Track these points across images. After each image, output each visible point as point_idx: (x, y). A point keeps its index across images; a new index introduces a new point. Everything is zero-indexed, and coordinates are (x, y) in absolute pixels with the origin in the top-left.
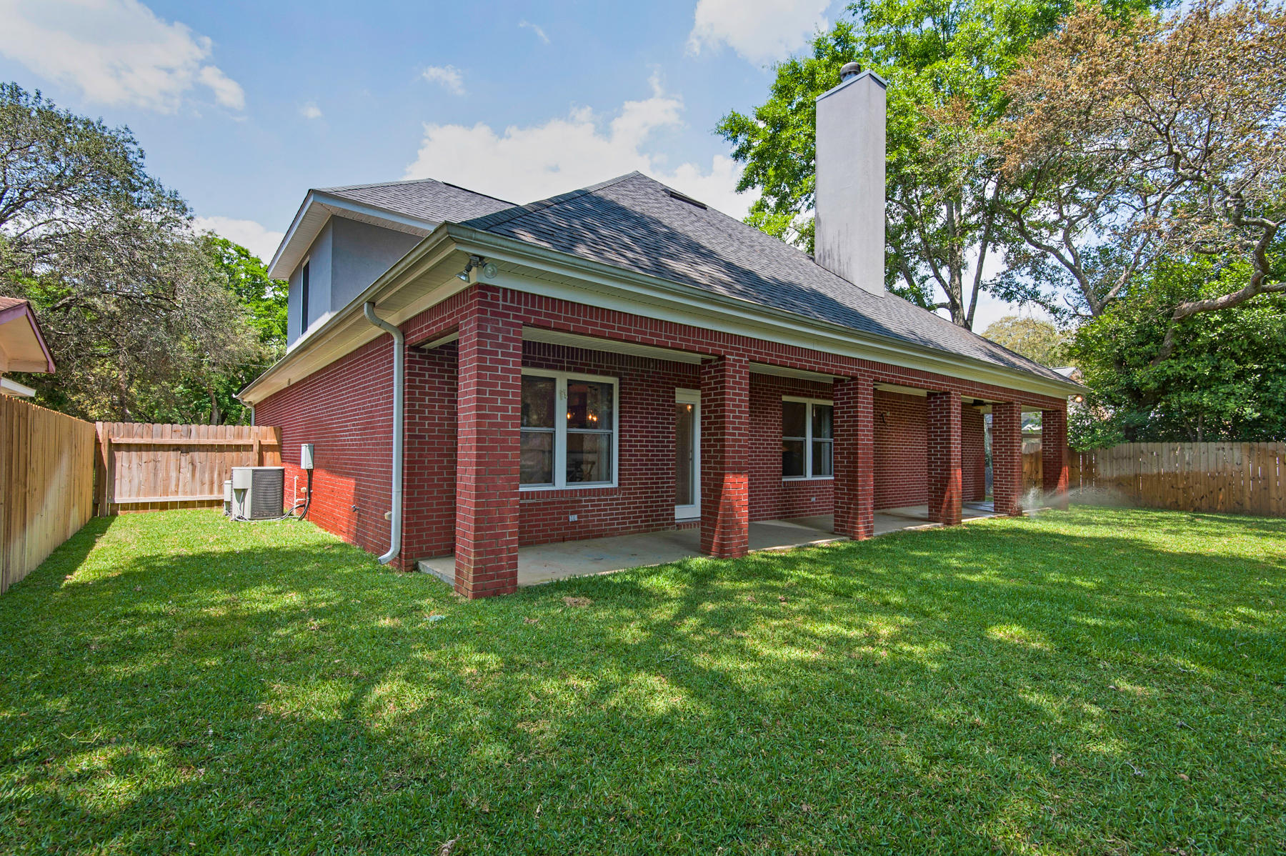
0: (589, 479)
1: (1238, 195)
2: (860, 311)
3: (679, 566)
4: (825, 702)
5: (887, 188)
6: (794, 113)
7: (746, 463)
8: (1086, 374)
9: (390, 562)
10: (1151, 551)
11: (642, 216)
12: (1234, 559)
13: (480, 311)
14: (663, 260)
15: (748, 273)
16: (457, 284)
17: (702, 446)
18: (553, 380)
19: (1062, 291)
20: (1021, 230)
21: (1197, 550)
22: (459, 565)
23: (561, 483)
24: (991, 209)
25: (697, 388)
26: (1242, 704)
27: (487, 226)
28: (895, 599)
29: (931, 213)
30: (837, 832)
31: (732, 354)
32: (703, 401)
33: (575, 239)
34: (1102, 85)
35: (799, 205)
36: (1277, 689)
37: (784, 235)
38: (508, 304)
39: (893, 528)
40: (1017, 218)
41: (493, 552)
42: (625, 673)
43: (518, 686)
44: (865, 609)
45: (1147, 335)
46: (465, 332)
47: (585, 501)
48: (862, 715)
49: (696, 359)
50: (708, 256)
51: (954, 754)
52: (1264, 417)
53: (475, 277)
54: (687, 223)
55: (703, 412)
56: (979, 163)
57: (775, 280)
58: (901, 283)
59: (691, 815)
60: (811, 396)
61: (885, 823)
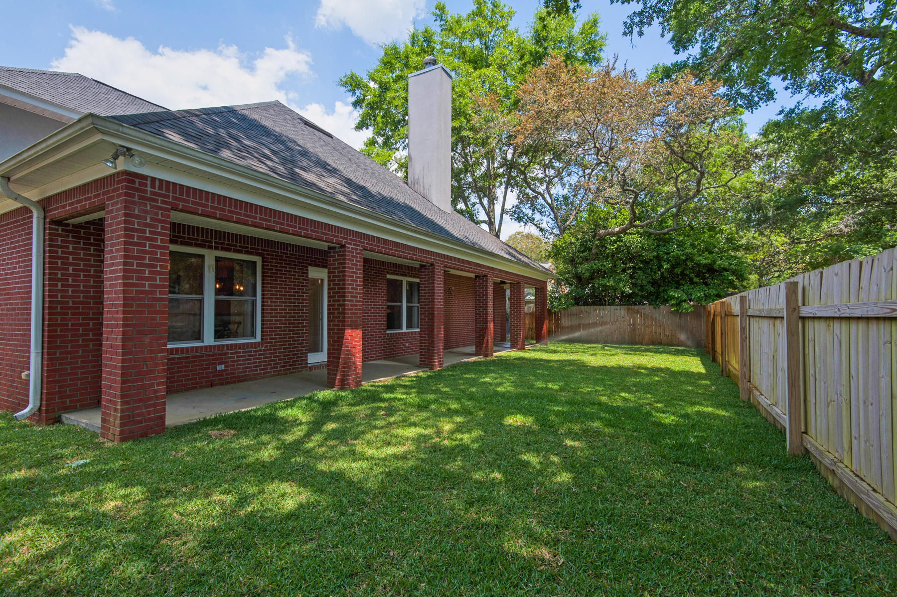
0: (236, 335)
1: (623, 175)
2: (436, 221)
3: (310, 398)
4: (408, 480)
5: (453, 143)
6: (395, 81)
7: (360, 321)
8: (557, 267)
9: (28, 418)
10: (584, 366)
11: (281, 135)
12: (620, 368)
13: (126, 194)
14: (297, 170)
15: (362, 188)
16: (106, 169)
17: (329, 309)
18: (202, 257)
19: (546, 219)
20: (525, 180)
21: (605, 364)
22: (104, 413)
23: (209, 338)
24: (511, 166)
25: (323, 267)
26: (621, 444)
27: (135, 123)
28: (454, 406)
29: (478, 163)
30: (412, 565)
31: (350, 244)
32: (329, 277)
33: (221, 144)
34: (563, 103)
35: (398, 145)
36: (635, 434)
37: (388, 164)
38: (157, 190)
39: (455, 361)
40: (523, 173)
41: (141, 400)
42: (262, 483)
43: (163, 509)
44: (437, 415)
45: (585, 247)
46: (111, 212)
47: (231, 353)
48: (431, 484)
49: (324, 246)
50: (333, 172)
51: (483, 498)
52: (633, 293)
53: (122, 165)
54: (317, 146)
55: (329, 285)
56: (504, 136)
57: (380, 194)
58: (461, 206)
59: (310, 579)
60: (406, 276)
61: (441, 551)
